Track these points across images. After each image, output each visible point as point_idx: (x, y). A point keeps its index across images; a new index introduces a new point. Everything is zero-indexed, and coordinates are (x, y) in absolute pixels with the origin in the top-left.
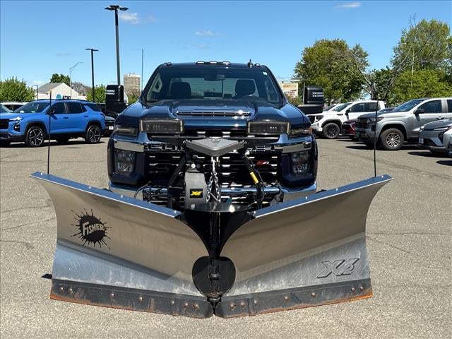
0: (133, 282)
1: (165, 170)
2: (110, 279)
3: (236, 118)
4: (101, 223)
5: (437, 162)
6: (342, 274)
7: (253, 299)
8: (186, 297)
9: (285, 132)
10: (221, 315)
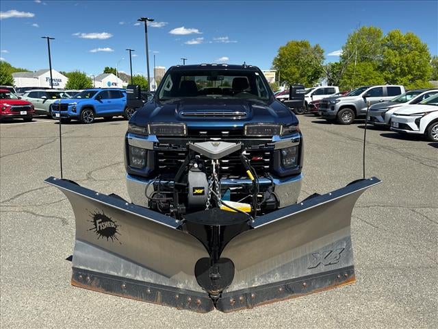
0: (142, 275)
1: (172, 165)
2: (122, 271)
3: (235, 118)
4: (111, 221)
5: (381, 135)
6: (330, 264)
7: (250, 294)
8: (188, 293)
9: (278, 133)
10: (222, 309)
